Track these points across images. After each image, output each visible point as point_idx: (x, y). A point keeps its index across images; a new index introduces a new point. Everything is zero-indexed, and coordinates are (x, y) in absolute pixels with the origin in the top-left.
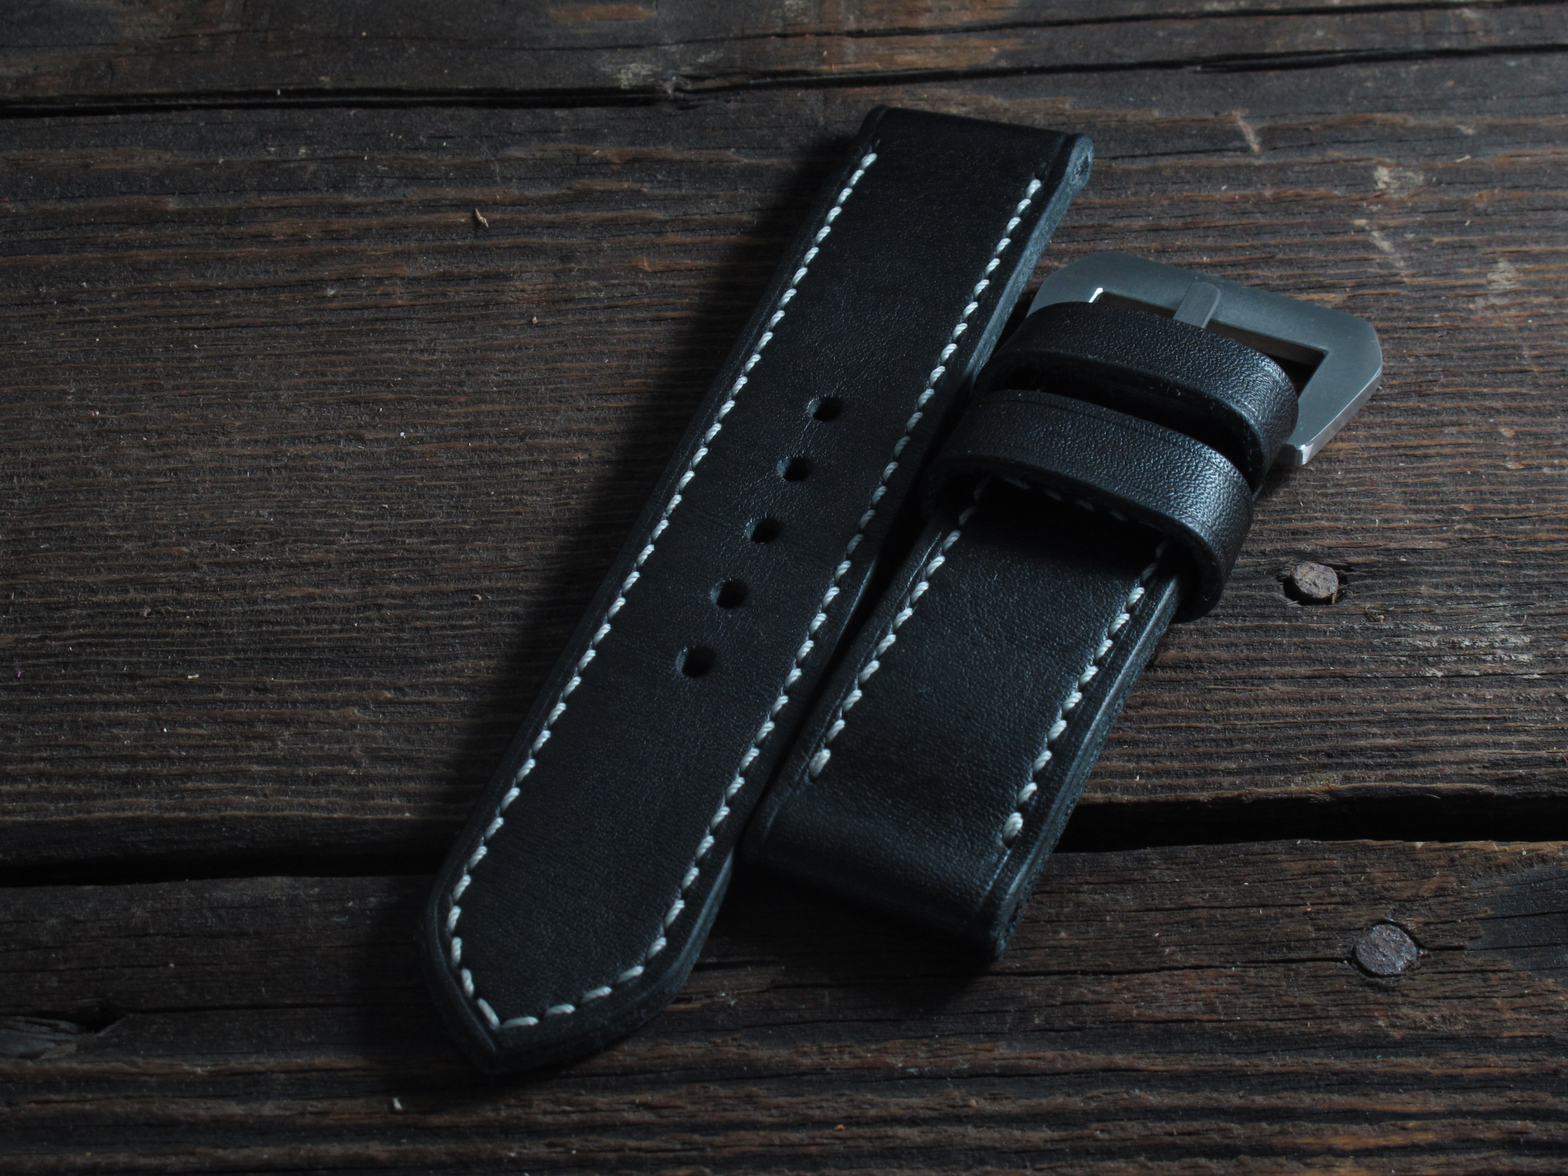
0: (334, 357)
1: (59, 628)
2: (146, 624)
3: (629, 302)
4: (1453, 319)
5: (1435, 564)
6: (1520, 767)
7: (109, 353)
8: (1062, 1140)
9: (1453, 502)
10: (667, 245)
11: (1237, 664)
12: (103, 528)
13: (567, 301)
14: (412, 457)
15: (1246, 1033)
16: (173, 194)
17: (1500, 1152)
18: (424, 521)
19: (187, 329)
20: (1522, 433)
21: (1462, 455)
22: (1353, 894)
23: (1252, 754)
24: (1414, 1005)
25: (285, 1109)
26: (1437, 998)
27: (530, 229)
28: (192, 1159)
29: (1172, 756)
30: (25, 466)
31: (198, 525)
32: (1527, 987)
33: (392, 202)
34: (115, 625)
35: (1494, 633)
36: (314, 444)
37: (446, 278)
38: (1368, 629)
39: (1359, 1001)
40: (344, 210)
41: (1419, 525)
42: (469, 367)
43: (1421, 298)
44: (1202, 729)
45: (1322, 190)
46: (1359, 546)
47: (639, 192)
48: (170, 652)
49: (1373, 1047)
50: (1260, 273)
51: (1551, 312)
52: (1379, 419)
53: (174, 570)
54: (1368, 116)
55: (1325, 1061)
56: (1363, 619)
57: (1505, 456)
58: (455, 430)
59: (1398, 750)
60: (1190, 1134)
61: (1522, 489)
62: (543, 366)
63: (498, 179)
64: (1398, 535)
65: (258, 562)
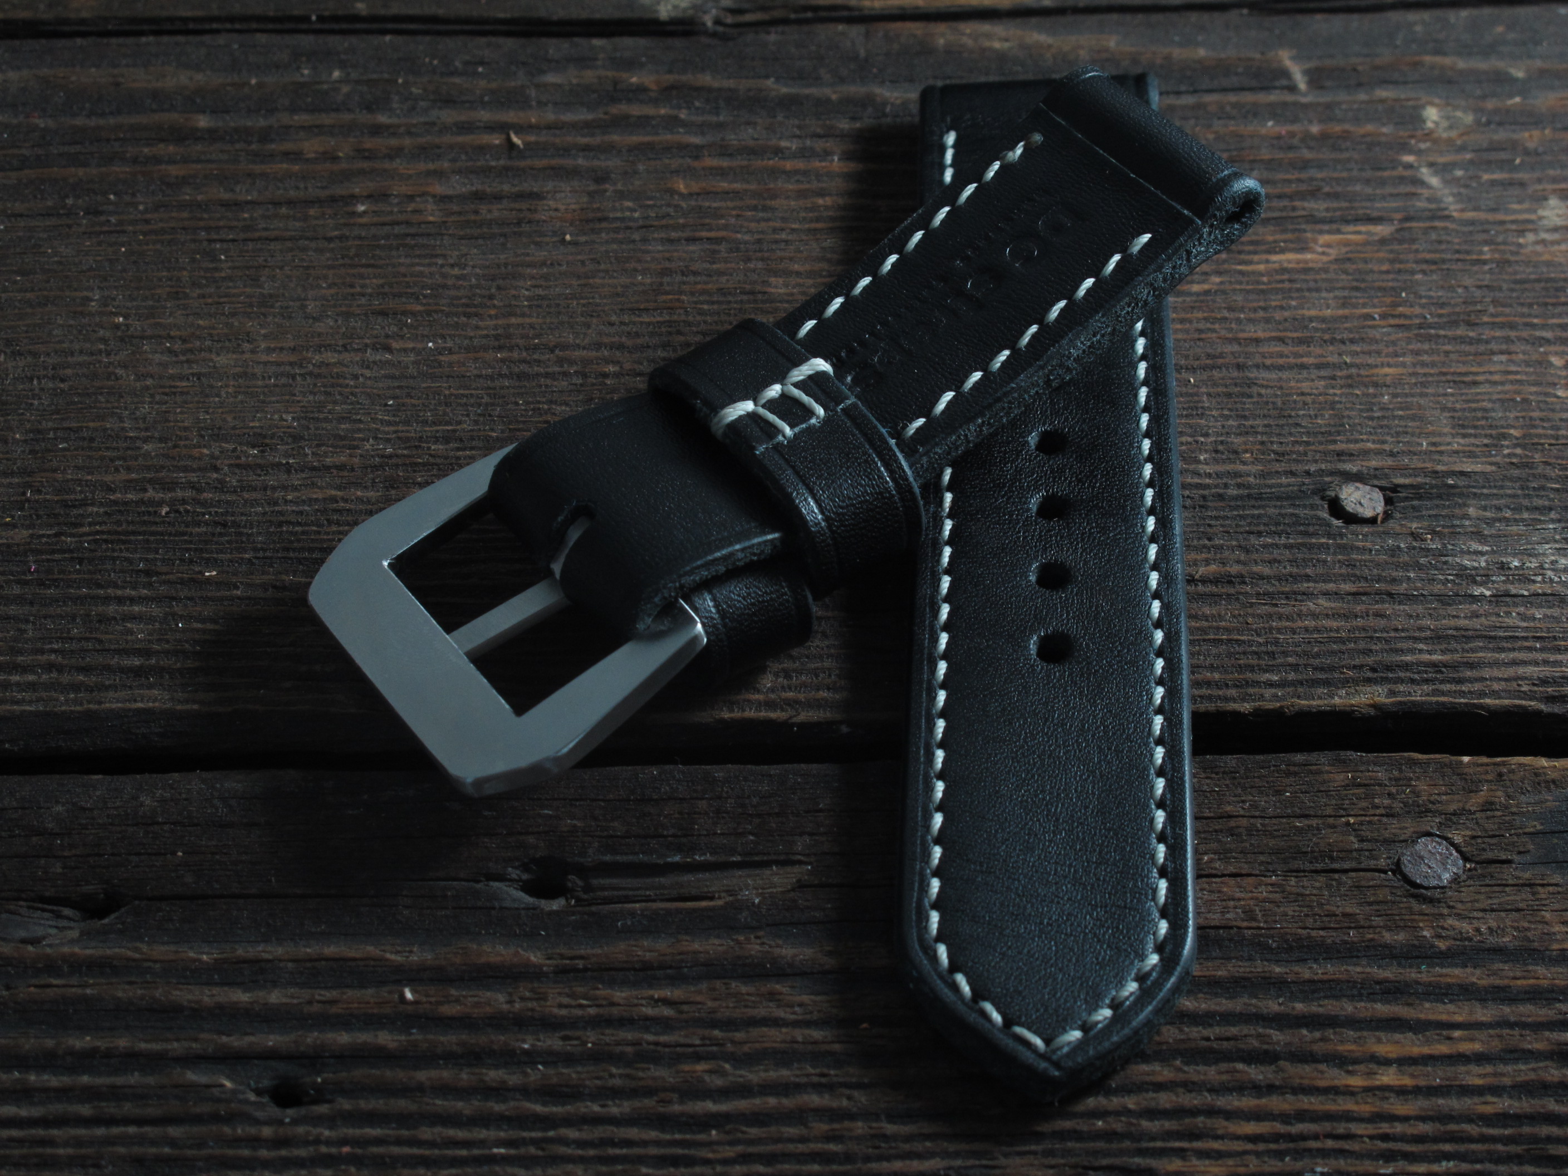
0: (363, 270)
1: (75, 525)
2: (164, 522)
3: (664, 222)
4: (1504, 252)
5: (1484, 487)
7: (135, 262)
9: (1502, 427)
10: (704, 169)
11: (1279, 580)
12: (123, 429)
13: (600, 220)
14: (440, 366)
15: (1286, 941)
16: (204, 112)
17: (1548, 1063)
18: (450, 428)
19: (215, 241)
21: (1512, 382)
22: (1397, 806)
23: (1295, 667)
24: (1460, 916)
25: (292, 997)
26: (1484, 910)
27: (566, 151)
28: (194, 1045)
29: (1212, 668)
30: (45, 368)
31: (220, 428)
33: (426, 123)
34: (132, 522)
35: (1544, 554)
36: (340, 352)
37: (479, 197)
38: (1414, 548)
39: (1403, 911)
40: (376, 130)
41: (1467, 449)
42: (501, 282)
43: (1471, 232)
44: (1244, 642)
45: (1370, 128)
46: (1406, 468)
47: (676, 118)
48: (188, 550)
49: (1417, 957)
50: (1306, 204)
52: (1426, 346)
53: (194, 471)
54: (1417, 58)
55: (1368, 970)
56: (1410, 539)
57: (1555, 384)
58: (484, 341)
59: (1445, 666)
60: (1228, 1039)
62: (575, 282)
63: (534, 103)
64: (1446, 459)
65: (280, 464)
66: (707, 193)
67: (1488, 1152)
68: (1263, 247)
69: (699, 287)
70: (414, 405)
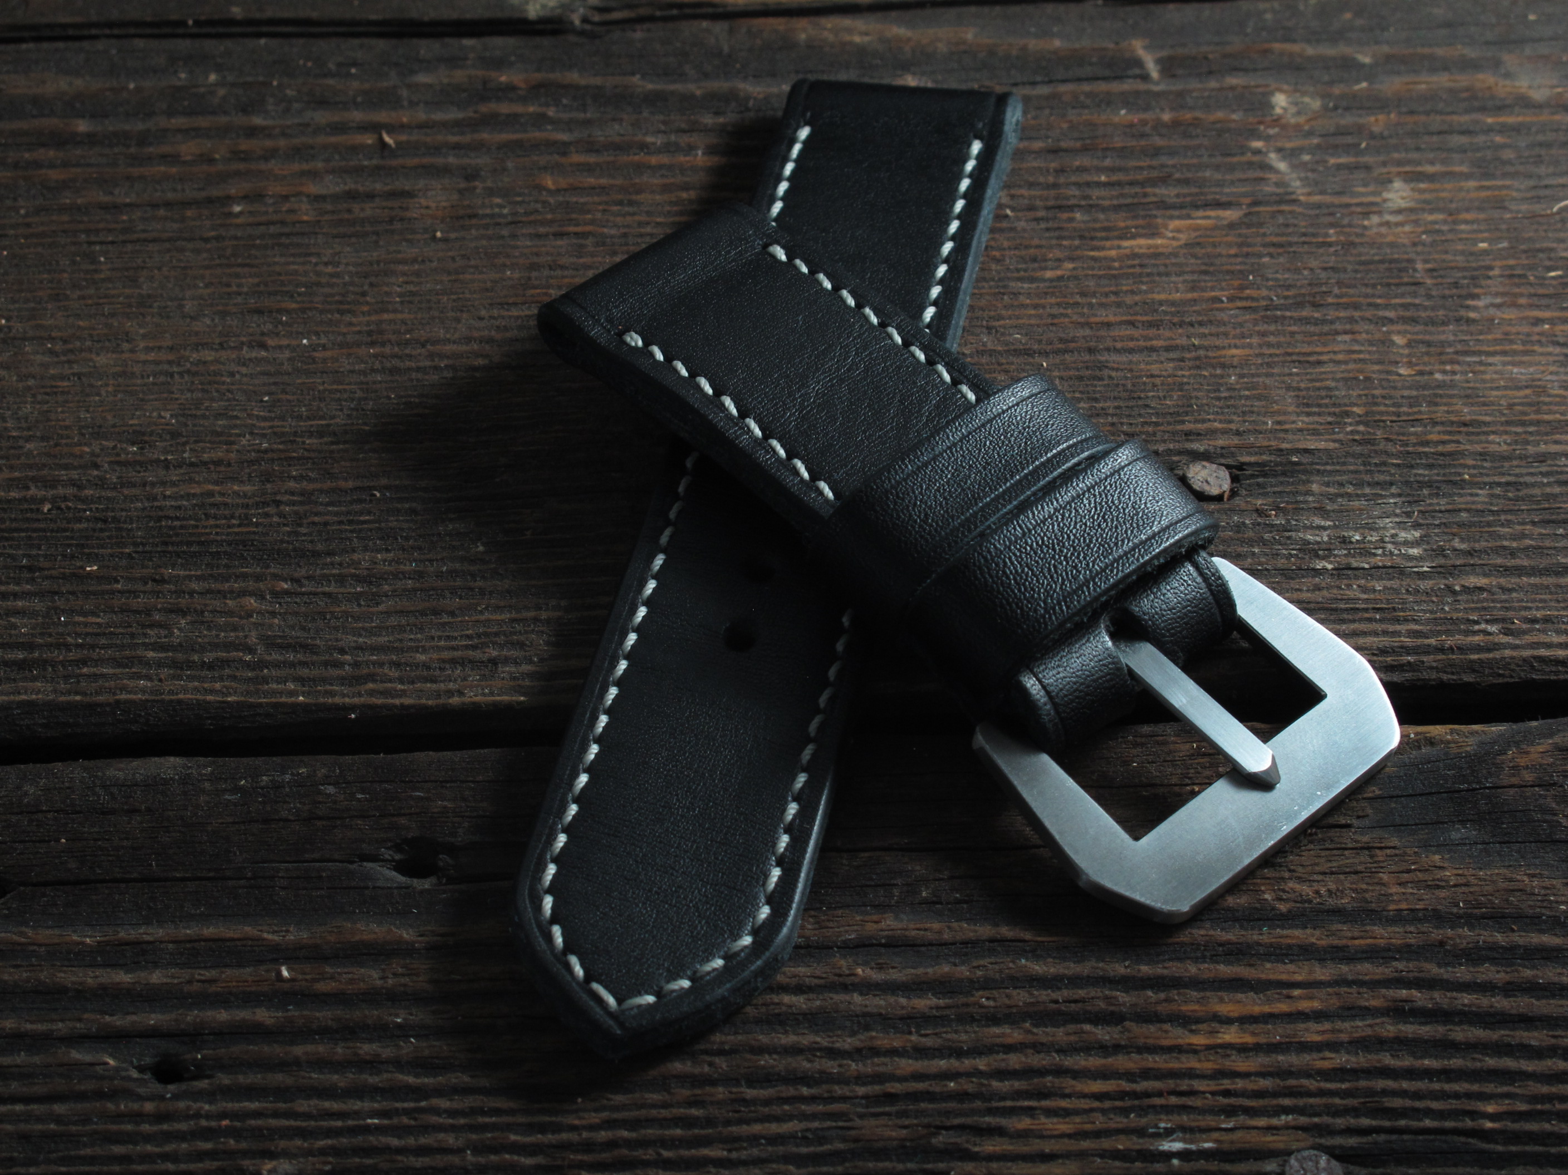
0: (239, 270)
2: (46, 519)
3: (532, 218)
4: (1349, 234)
5: (1327, 464)
6: (1409, 654)
7: (17, 265)
8: (947, 1007)
9: (1346, 405)
10: (571, 165)
12: (6, 429)
13: (470, 217)
14: (314, 362)
16: (84, 117)
17: (1384, 1019)
18: (323, 422)
19: (94, 243)
20: (1415, 341)
21: (1355, 361)
24: (1300, 880)
25: (173, 977)
26: (1324, 873)
27: (436, 149)
28: (78, 1025)
31: (100, 427)
32: (1414, 863)
33: (300, 125)
34: (15, 519)
35: (1384, 528)
36: (217, 350)
37: (352, 196)
38: (1259, 524)
40: (252, 132)
41: (1311, 427)
42: (373, 279)
43: (1317, 216)
45: (1220, 115)
46: (1252, 446)
47: (544, 115)
48: (69, 546)
49: (1259, 919)
50: (1157, 191)
51: (1445, 228)
52: (1272, 328)
53: (75, 468)
54: (1266, 46)
55: (1211, 932)
56: (1255, 515)
57: (1397, 363)
58: (357, 337)
60: (1075, 1001)
61: (1414, 393)
62: (445, 278)
63: (405, 103)
64: (1290, 437)
65: (158, 461)
66: (574, 189)
67: (1326, 1106)
68: (1116, 233)
69: (566, 280)
70: (289, 401)
